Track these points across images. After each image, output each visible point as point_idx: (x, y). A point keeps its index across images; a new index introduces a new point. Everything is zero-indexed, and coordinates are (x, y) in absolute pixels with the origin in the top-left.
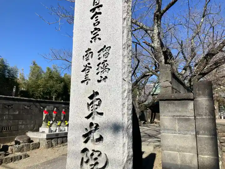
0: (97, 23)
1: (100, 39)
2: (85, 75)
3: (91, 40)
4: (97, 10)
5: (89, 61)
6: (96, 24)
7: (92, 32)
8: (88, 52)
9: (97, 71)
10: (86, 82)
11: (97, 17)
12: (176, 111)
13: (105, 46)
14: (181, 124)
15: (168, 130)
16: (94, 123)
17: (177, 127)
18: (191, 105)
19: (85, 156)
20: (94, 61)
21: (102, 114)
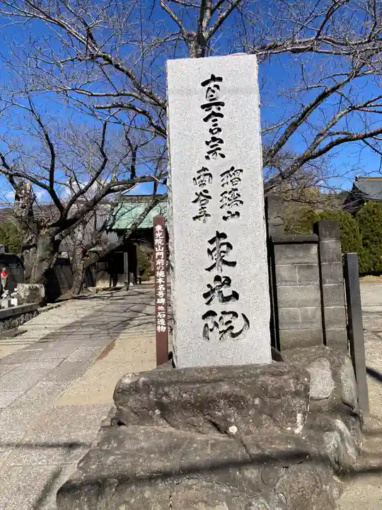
0: (216, 130)
1: (223, 156)
2: (200, 208)
3: (207, 155)
4: (214, 109)
5: (205, 188)
6: (214, 132)
7: (207, 143)
8: (202, 173)
9: (222, 204)
10: (202, 218)
11: (216, 120)
12: (296, 257)
13: (232, 168)
14: (303, 272)
15: (286, 281)
16: (222, 276)
17: (298, 277)
18: (314, 249)
19: (210, 321)
20: (214, 187)
21: (233, 264)
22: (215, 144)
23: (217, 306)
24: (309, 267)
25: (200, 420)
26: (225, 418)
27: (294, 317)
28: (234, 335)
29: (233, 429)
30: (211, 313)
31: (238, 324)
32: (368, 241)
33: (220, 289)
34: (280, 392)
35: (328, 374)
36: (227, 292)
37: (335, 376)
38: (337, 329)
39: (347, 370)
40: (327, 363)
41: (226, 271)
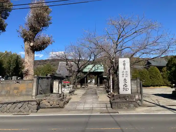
1: (125, 70)
3: (123, 70)
4: (124, 64)
9: (125, 75)
10: (123, 77)
11: (125, 66)
13: (127, 71)
15: (132, 85)
19: (124, 89)
20: (124, 73)
21: (127, 82)
22: (124, 68)
23: (125, 87)
24: (135, 83)
25: (124, 99)
26: (126, 98)
27: (133, 89)
28: (127, 91)
29: (127, 100)
30: (124, 88)
31: (127, 89)
32: (151, 77)
33: (125, 85)
34: (132, 96)
35: (138, 96)
36: (126, 86)
37: (139, 96)
38: (139, 91)
39: (140, 95)
40: (138, 95)
41: (126, 83)
